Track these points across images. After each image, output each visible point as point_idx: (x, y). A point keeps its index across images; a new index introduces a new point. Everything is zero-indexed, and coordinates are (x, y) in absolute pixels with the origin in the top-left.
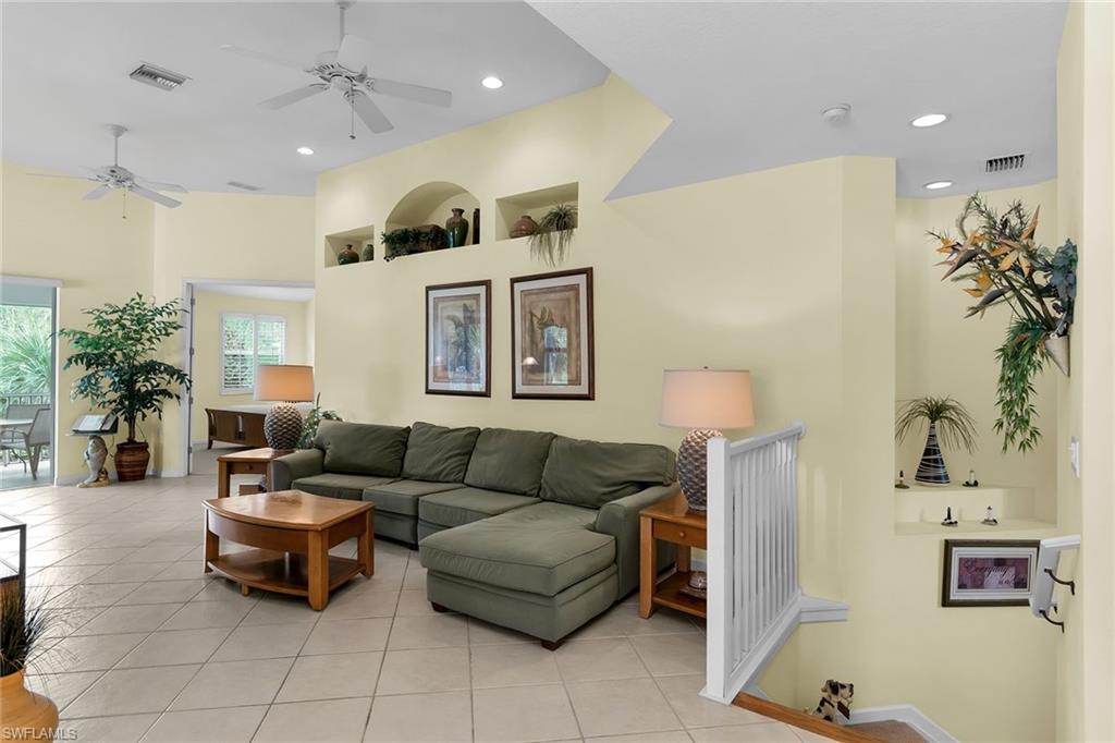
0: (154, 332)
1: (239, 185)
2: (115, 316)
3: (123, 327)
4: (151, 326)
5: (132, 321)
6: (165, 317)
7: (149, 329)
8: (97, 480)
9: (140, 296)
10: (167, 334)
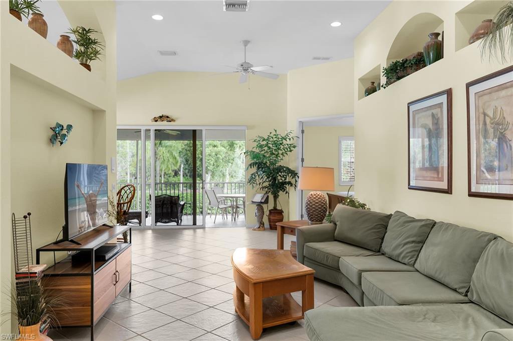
0: (284, 150)
1: (319, 59)
2: (264, 143)
3: (269, 148)
4: (282, 147)
5: (273, 144)
6: (288, 142)
7: (281, 148)
8: (259, 227)
9: (276, 131)
10: (291, 151)
